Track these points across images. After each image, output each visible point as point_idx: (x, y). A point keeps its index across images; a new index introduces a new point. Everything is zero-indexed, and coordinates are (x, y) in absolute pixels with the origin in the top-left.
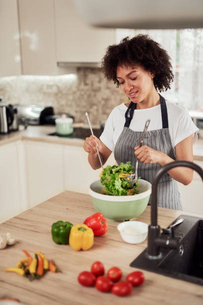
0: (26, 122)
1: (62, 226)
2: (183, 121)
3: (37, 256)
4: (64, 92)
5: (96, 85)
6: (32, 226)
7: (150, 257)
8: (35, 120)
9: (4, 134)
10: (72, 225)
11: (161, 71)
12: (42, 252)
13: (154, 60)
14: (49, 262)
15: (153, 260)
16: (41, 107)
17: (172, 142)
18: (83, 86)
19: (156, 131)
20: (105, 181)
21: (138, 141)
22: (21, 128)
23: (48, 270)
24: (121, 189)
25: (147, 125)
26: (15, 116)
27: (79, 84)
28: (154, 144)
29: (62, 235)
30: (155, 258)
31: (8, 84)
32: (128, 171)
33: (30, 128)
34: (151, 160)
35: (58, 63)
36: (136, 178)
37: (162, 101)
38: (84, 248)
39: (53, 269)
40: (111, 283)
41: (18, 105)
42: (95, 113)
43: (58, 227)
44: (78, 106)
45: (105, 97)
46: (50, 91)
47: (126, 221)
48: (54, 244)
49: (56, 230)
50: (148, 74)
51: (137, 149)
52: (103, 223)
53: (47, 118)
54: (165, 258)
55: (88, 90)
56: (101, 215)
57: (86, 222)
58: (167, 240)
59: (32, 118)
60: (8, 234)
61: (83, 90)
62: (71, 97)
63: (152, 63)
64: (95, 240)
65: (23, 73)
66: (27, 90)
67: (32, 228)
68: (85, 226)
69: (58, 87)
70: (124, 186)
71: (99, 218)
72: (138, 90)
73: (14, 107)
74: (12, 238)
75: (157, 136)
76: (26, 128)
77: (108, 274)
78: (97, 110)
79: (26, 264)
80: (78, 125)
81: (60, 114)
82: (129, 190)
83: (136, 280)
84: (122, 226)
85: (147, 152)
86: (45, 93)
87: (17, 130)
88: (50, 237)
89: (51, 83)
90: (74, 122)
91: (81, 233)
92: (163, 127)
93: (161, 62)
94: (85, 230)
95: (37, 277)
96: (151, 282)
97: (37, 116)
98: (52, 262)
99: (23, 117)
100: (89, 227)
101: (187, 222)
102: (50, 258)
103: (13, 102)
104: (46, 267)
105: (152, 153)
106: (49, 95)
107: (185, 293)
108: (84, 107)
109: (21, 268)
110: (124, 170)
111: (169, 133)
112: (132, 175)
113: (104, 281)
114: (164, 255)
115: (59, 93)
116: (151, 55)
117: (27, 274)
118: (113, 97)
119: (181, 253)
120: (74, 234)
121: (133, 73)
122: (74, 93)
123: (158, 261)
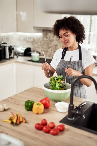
0: (18, 54)
1: (30, 102)
2: (89, 57)
3: (17, 116)
4: (36, 41)
5: (51, 38)
6: (17, 102)
7: (69, 119)
8: (22, 54)
9: (7, 59)
10: (34, 102)
11: (80, 34)
12: (20, 114)
13: (77, 28)
14: (22, 118)
15: (70, 120)
16: (25, 48)
17: (83, 67)
18: (45, 39)
19: (76, 61)
20: (51, 84)
21: (67, 65)
22: (15, 57)
23: (22, 122)
24: (58, 88)
25: (71, 58)
26: (13, 51)
27: (44, 38)
28: (74, 67)
29: (29, 107)
30: (71, 119)
31: (10, 36)
32: (62, 79)
33: (19, 57)
34: (72, 75)
35: (34, 27)
36: (65, 83)
37: (79, 48)
38: (39, 113)
39: (24, 121)
40: (50, 129)
41: (14, 46)
42: (50, 52)
43: (28, 103)
44: (42, 48)
45: (55, 44)
46: (29, 40)
47: (59, 102)
48: (26, 110)
49: (27, 104)
50: (74, 35)
51: (66, 69)
52: (48, 102)
53: (27, 53)
54: (75, 120)
55: (47, 41)
56: (48, 99)
57: (41, 101)
58: (77, 111)
59: (21, 53)
60: (5, 105)
61: (45, 40)
62: (39, 44)
63: (76, 29)
64: (44, 110)
65: (17, 31)
66: (19, 39)
67: (16, 103)
68: (40, 103)
69: (34, 39)
70: (60, 86)
71: (47, 100)
72: (68, 41)
73: (12, 47)
74: (7, 107)
75: (76, 64)
76: (17, 57)
77: (49, 125)
78: (51, 50)
79: (12, 118)
80: (41, 57)
81: (34, 51)
82: (62, 88)
83: (61, 128)
84: (57, 104)
85: (71, 71)
86: (27, 41)
87: (13, 58)
88: (24, 107)
89: (30, 37)
90: (40, 55)
91: (38, 106)
92: (79, 60)
93: (80, 29)
94: (40, 105)
95: (16, 124)
96: (68, 130)
97: (23, 52)
98: (24, 119)
99: (16, 52)
100: (42, 103)
101: (88, 104)
102: (23, 116)
103: (12, 45)
104: (21, 120)
105: (73, 71)
106: (29, 42)
107: (83, 135)
108: (45, 48)
109: (9, 120)
110: (60, 79)
111: (82, 62)
112: (64, 81)
113: (46, 128)
114: (75, 118)
115: (34, 41)
116: (76, 26)
117: (12, 123)
118: (59, 44)
119: (84, 118)
120: (35, 106)
121: (67, 33)
122: (41, 42)
123: (72, 121)
